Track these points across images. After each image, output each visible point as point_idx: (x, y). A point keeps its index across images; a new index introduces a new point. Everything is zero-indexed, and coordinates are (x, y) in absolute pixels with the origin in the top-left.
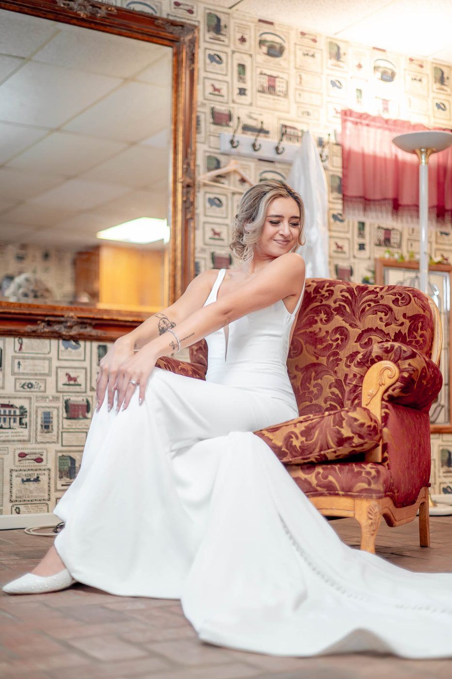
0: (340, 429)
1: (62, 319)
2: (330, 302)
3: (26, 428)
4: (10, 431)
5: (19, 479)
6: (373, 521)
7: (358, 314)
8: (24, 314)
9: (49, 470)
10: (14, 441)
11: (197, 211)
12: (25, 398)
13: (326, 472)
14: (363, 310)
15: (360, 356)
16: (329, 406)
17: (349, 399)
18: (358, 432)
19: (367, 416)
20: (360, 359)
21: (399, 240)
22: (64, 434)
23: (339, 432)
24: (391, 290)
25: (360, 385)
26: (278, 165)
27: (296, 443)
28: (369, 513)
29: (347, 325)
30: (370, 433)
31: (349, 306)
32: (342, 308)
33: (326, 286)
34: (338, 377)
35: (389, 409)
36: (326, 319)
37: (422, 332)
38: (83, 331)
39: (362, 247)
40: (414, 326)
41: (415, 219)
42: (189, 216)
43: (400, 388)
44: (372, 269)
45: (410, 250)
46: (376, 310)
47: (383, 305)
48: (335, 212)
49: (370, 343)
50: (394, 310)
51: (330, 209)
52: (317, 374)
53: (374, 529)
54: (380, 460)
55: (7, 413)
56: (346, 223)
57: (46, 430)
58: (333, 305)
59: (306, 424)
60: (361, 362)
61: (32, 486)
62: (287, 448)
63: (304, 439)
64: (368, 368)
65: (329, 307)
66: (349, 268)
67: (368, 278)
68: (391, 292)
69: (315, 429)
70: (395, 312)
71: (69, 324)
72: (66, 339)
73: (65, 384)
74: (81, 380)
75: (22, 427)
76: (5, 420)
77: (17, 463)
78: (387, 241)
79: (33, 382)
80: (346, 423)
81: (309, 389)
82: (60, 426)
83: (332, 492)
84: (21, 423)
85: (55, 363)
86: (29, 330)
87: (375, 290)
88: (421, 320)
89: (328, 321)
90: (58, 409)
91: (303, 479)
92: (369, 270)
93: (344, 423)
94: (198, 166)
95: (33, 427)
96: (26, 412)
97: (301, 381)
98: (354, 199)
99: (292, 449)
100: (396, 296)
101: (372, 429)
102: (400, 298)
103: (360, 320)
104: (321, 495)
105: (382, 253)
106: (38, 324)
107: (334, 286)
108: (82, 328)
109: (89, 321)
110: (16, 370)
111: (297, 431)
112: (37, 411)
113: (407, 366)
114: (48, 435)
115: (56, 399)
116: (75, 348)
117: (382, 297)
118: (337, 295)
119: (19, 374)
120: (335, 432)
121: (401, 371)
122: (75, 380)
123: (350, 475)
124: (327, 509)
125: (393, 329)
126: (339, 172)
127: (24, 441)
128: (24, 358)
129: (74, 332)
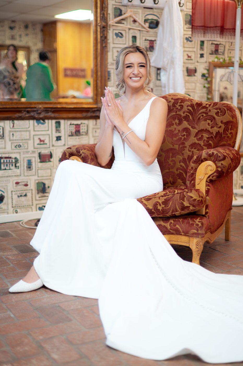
0: (183, 202)
1: (35, 109)
2: (181, 113)
3: (19, 168)
4: (10, 171)
5: (16, 196)
6: (199, 249)
7: (196, 121)
8: (14, 108)
9: (32, 190)
10: (12, 176)
11: (109, 41)
12: (17, 153)
13: (175, 223)
14: (199, 118)
15: (195, 157)
16: (179, 173)
17: (188, 181)
18: (192, 204)
19: (198, 195)
20: (195, 159)
21: (223, 50)
22: (39, 171)
23: (182, 203)
24: (215, 106)
25: (195, 173)
26: (155, 10)
27: (160, 208)
28: (197, 245)
29: (190, 127)
30: (199, 204)
31: (191, 116)
32: (188, 117)
33: (179, 102)
34: (184, 157)
35: (210, 187)
36: (179, 123)
37: (231, 131)
38: (46, 115)
39: (202, 56)
40: (227, 128)
41: (233, 37)
42: (104, 45)
43: (216, 176)
44: (207, 68)
45: (229, 55)
46: (206, 119)
47: (210, 115)
48: (187, 36)
49: (202, 138)
50: (216, 118)
51: (184, 35)
52: (173, 154)
53: (199, 253)
54: (204, 214)
55: (8, 161)
56: (193, 42)
57: (29, 169)
58: (183, 115)
59: (165, 198)
60: (196, 161)
61: (23, 199)
62: (155, 210)
63: (164, 206)
64: (200, 164)
65: (180, 115)
66: (194, 69)
67: (205, 74)
68: (215, 107)
69: (170, 201)
70: (216, 120)
71: (39, 112)
72: (38, 119)
73: (38, 144)
74: (47, 141)
75: (16, 169)
76: (7, 165)
77: (15, 187)
78: (216, 51)
79: (21, 144)
80: (186, 199)
81: (168, 163)
82: (37, 167)
83: (178, 233)
84: (16, 166)
85: (33, 133)
86: (18, 116)
87: (206, 106)
88: (231, 124)
89: (180, 123)
90: (35, 157)
91: (163, 225)
92: (206, 69)
93: (185, 198)
94: (109, 14)
95: (22, 168)
96: (18, 160)
97: (164, 158)
98: (198, 28)
99: (157, 211)
100: (217, 110)
101: (200, 202)
102: (220, 111)
103: (197, 125)
104: (172, 234)
105: (213, 59)
106: (22, 113)
107: (183, 103)
108: (46, 113)
109: (50, 109)
110: (12, 138)
111: (160, 201)
112: (24, 160)
113: (220, 165)
114: (30, 172)
115: (33, 152)
116: (42, 124)
117: (210, 110)
118: (185, 108)
119: (13, 140)
120: (181, 203)
121: (217, 167)
122: (43, 141)
123: (187, 225)
124: (175, 241)
125: (215, 130)
126: (190, 12)
127: (18, 176)
128: (15, 131)
129: (41, 116)
